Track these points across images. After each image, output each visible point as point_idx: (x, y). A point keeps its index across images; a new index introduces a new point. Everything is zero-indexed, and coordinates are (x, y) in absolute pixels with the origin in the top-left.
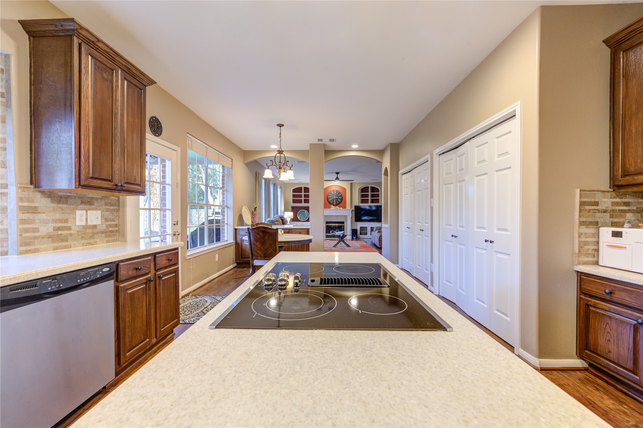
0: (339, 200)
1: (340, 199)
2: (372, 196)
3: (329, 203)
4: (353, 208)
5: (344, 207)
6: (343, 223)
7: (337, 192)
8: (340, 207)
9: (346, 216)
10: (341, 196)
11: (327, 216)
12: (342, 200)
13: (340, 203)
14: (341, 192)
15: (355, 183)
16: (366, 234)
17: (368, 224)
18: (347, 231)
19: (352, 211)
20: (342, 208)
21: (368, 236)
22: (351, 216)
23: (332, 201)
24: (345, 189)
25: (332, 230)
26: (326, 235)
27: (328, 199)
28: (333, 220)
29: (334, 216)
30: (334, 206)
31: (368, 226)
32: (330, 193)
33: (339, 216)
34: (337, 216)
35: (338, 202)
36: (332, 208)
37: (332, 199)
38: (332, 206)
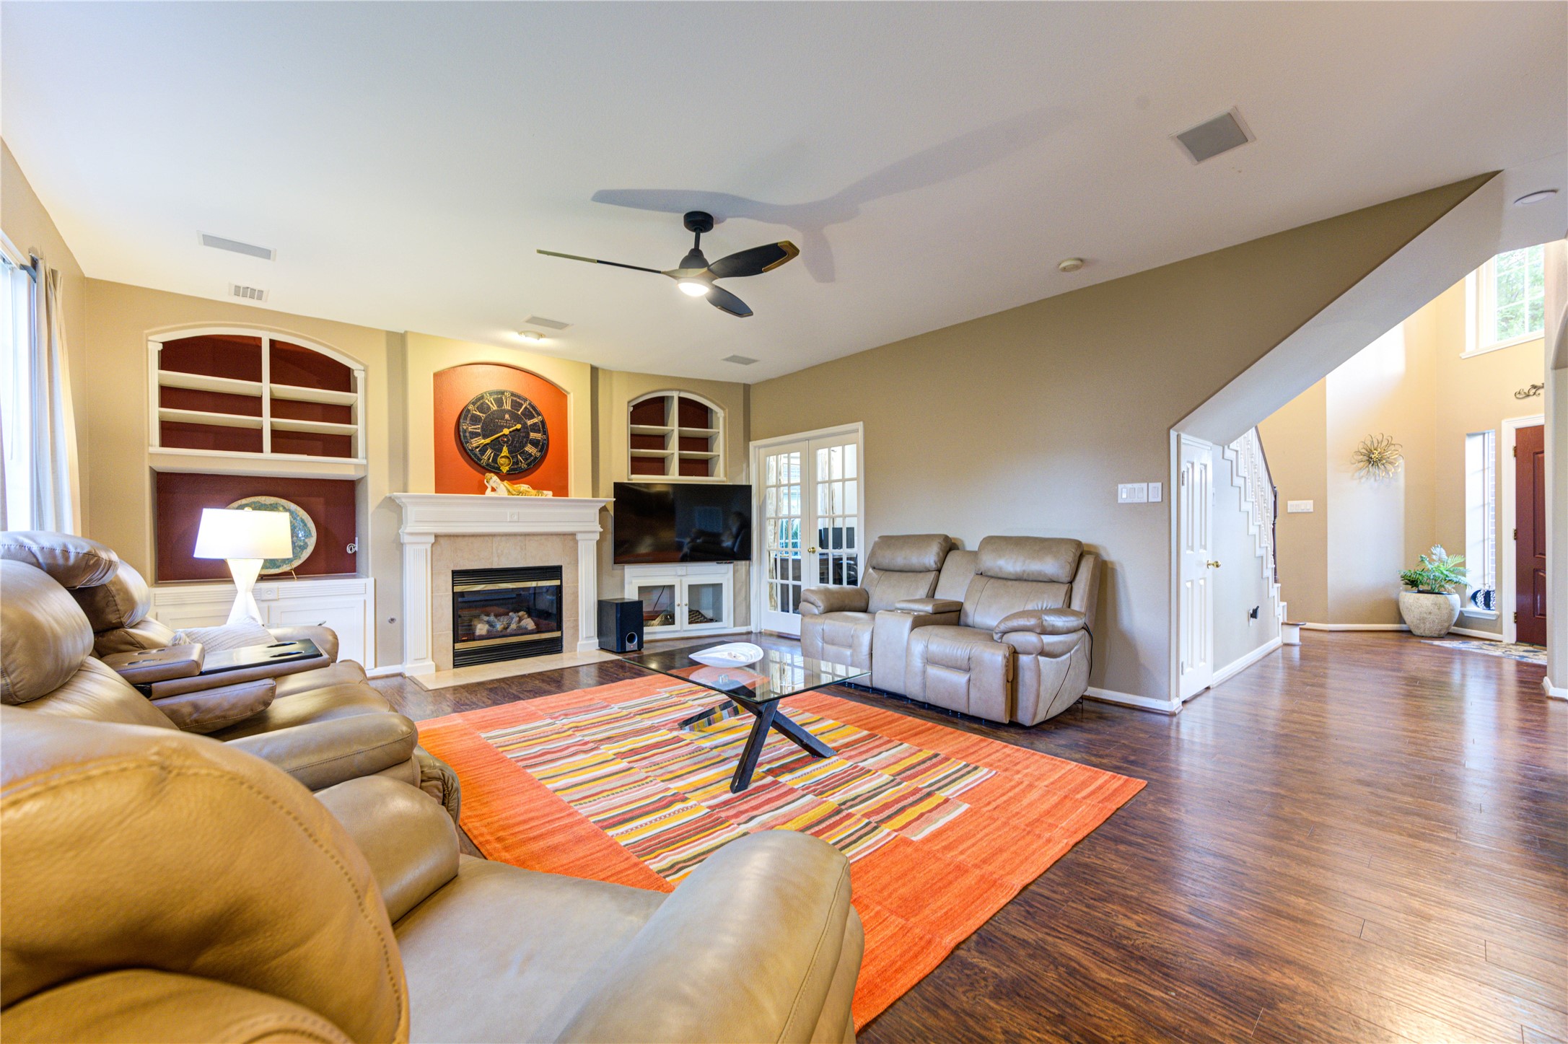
0: (530, 449)
1: (535, 443)
2: (685, 442)
3: (472, 458)
4: (608, 498)
5: (561, 489)
6: (555, 572)
7: (516, 405)
8: (538, 487)
9: (573, 535)
10: (542, 427)
11: (464, 536)
12: (543, 447)
13: (535, 463)
14: (539, 408)
15: (609, 373)
16: (669, 619)
17: (679, 573)
18: (577, 613)
19: (603, 510)
20: (550, 493)
21: (676, 627)
22: (598, 537)
23: (489, 451)
24: (559, 395)
25: (486, 618)
26: (456, 654)
27: (465, 437)
28: (496, 559)
29: (504, 538)
30: (505, 483)
31: (679, 579)
32: (474, 403)
33: (536, 538)
34: (519, 538)
35: (526, 459)
36: (493, 490)
37: (488, 441)
38: (493, 480)
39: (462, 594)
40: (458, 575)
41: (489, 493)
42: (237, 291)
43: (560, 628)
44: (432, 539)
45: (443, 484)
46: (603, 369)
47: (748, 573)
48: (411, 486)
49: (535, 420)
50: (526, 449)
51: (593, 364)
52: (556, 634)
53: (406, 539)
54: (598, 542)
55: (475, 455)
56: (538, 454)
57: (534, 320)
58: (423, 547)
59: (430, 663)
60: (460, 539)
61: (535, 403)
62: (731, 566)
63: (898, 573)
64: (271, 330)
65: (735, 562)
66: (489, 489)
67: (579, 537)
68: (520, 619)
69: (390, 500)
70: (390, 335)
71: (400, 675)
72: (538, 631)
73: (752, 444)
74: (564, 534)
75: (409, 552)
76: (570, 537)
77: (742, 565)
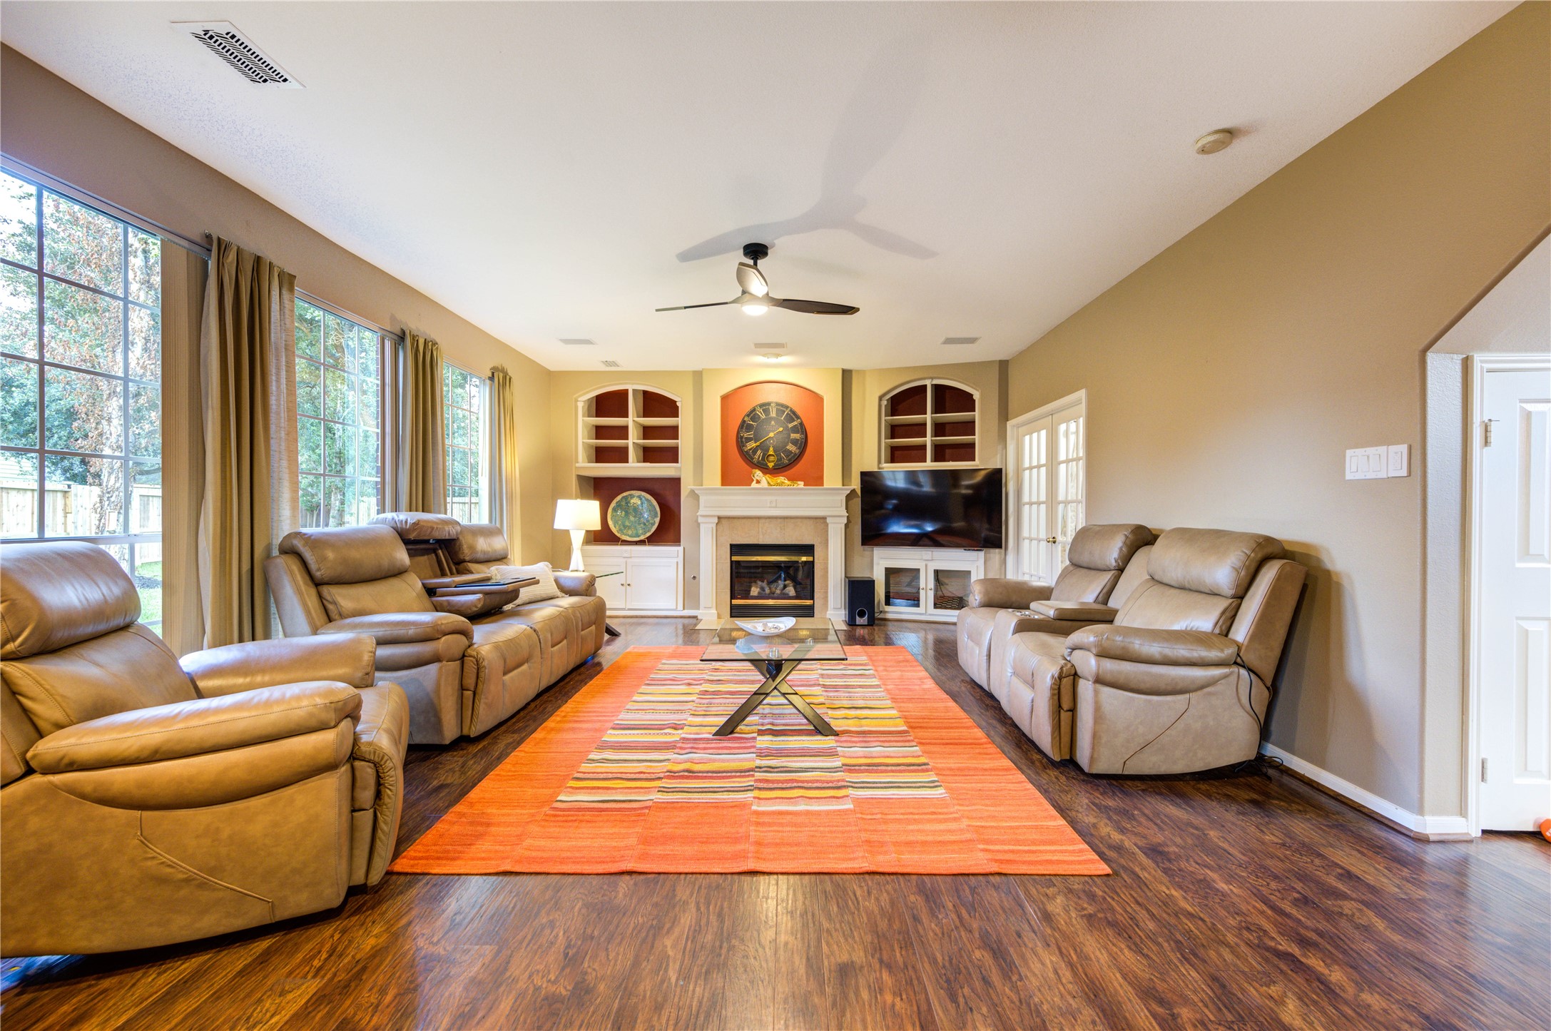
0: (791, 447)
1: (795, 442)
3: (747, 459)
4: (856, 484)
5: (815, 479)
6: (808, 549)
7: (780, 412)
8: (793, 479)
9: (824, 518)
10: (802, 428)
12: (803, 446)
13: (796, 459)
14: (799, 413)
15: (862, 373)
16: (915, 600)
17: (924, 558)
18: (827, 586)
19: (850, 497)
20: (802, 483)
21: (921, 609)
22: (845, 521)
23: (759, 452)
24: (817, 400)
25: (760, 583)
26: (732, 607)
27: (742, 442)
28: (761, 536)
29: (768, 520)
30: (767, 476)
31: (924, 563)
32: (748, 415)
33: (793, 521)
34: (779, 520)
35: (787, 456)
36: (758, 482)
37: (758, 443)
38: (758, 474)
39: (738, 562)
40: (736, 549)
41: (754, 485)
42: (607, 363)
43: (812, 598)
44: (716, 520)
45: (727, 479)
46: (856, 371)
47: (1004, 562)
48: (704, 482)
49: (795, 423)
50: (788, 447)
51: (845, 368)
52: (809, 602)
53: (700, 520)
54: (847, 526)
55: (749, 455)
56: (797, 451)
57: (758, 345)
58: (710, 526)
59: (714, 611)
60: (736, 520)
61: (795, 409)
62: (981, 554)
63: (1086, 570)
64: (633, 384)
65: (988, 550)
66: (755, 482)
67: (829, 520)
68: (785, 586)
69: (692, 492)
70: (695, 372)
71: (695, 617)
72: (797, 598)
73: (1009, 424)
74: (816, 518)
75: (702, 527)
76: (822, 521)
77: (995, 554)
